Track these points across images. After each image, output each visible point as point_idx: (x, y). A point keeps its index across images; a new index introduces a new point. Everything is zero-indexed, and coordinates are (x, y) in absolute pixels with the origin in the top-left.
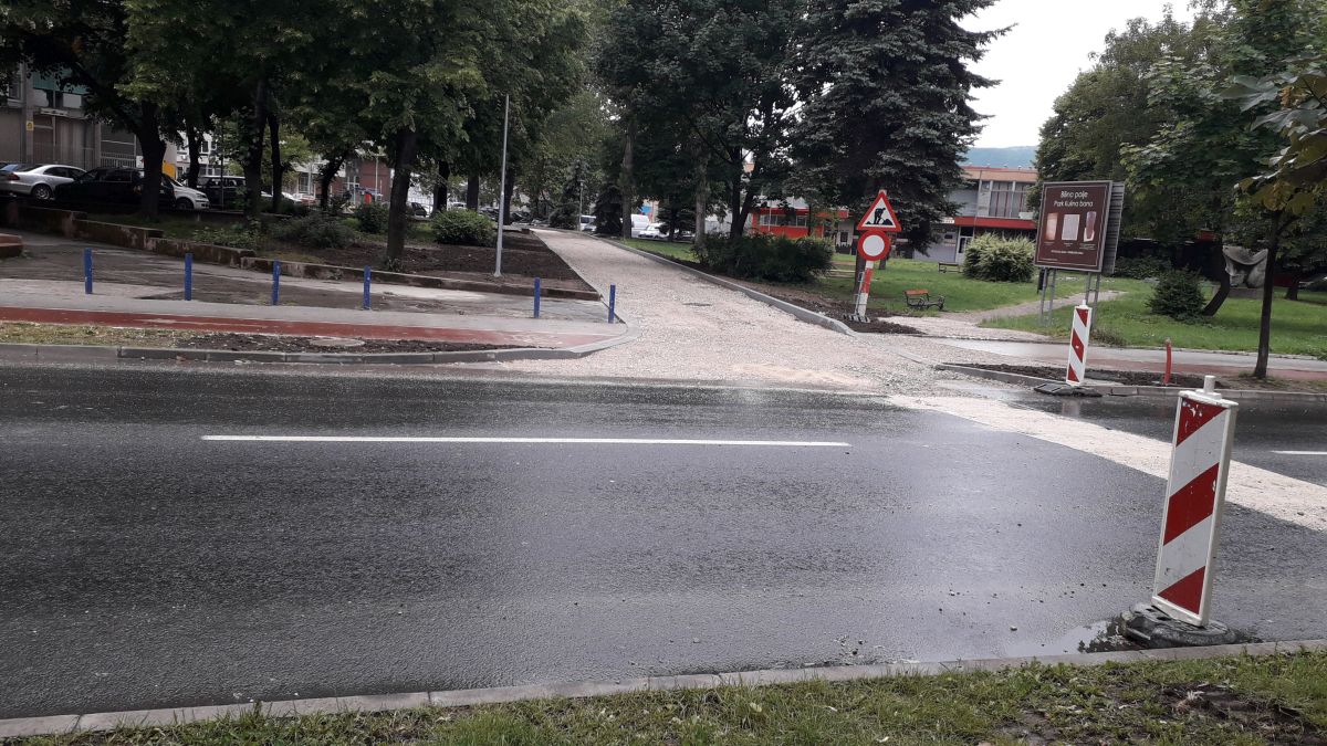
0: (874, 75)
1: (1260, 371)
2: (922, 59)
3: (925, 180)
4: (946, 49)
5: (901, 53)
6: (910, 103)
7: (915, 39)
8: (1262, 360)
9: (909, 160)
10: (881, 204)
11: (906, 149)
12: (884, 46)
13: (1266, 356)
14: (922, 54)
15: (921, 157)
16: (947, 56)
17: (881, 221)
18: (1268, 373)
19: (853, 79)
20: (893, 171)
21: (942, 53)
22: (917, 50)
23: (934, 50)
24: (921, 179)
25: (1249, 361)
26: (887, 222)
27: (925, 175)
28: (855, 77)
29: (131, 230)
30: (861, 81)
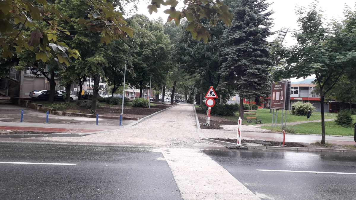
0: (238, 56)
1: (323, 141)
2: (252, 50)
3: (256, 85)
4: (259, 47)
5: (245, 49)
6: (250, 63)
7: (250, 44)
8: (323, 138)
9: (250, 79)
10: (211, 90)
11: (249, 76)
12: (240, 47)
13: (325, 136)
14: (252, 48)
15: (254, 78)
16: (259, 49)
17: (212, 95)
18: (326, 142)
19: (231, 57)
20: (245, 82)
21: (258, 48)
22: (251, 48)
23: (256, 47)
24: (254, 84)
25: (319, 138)
26: (214, 95)
27: (256, 83)
28: (232, 56)
29: (36, 105)
30: (234, 57)
